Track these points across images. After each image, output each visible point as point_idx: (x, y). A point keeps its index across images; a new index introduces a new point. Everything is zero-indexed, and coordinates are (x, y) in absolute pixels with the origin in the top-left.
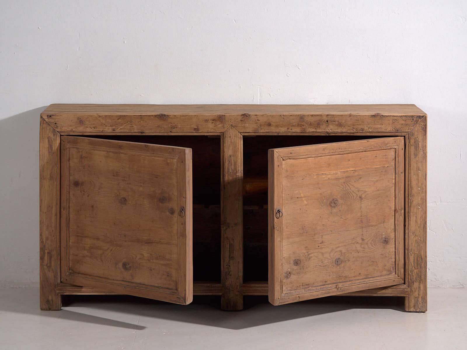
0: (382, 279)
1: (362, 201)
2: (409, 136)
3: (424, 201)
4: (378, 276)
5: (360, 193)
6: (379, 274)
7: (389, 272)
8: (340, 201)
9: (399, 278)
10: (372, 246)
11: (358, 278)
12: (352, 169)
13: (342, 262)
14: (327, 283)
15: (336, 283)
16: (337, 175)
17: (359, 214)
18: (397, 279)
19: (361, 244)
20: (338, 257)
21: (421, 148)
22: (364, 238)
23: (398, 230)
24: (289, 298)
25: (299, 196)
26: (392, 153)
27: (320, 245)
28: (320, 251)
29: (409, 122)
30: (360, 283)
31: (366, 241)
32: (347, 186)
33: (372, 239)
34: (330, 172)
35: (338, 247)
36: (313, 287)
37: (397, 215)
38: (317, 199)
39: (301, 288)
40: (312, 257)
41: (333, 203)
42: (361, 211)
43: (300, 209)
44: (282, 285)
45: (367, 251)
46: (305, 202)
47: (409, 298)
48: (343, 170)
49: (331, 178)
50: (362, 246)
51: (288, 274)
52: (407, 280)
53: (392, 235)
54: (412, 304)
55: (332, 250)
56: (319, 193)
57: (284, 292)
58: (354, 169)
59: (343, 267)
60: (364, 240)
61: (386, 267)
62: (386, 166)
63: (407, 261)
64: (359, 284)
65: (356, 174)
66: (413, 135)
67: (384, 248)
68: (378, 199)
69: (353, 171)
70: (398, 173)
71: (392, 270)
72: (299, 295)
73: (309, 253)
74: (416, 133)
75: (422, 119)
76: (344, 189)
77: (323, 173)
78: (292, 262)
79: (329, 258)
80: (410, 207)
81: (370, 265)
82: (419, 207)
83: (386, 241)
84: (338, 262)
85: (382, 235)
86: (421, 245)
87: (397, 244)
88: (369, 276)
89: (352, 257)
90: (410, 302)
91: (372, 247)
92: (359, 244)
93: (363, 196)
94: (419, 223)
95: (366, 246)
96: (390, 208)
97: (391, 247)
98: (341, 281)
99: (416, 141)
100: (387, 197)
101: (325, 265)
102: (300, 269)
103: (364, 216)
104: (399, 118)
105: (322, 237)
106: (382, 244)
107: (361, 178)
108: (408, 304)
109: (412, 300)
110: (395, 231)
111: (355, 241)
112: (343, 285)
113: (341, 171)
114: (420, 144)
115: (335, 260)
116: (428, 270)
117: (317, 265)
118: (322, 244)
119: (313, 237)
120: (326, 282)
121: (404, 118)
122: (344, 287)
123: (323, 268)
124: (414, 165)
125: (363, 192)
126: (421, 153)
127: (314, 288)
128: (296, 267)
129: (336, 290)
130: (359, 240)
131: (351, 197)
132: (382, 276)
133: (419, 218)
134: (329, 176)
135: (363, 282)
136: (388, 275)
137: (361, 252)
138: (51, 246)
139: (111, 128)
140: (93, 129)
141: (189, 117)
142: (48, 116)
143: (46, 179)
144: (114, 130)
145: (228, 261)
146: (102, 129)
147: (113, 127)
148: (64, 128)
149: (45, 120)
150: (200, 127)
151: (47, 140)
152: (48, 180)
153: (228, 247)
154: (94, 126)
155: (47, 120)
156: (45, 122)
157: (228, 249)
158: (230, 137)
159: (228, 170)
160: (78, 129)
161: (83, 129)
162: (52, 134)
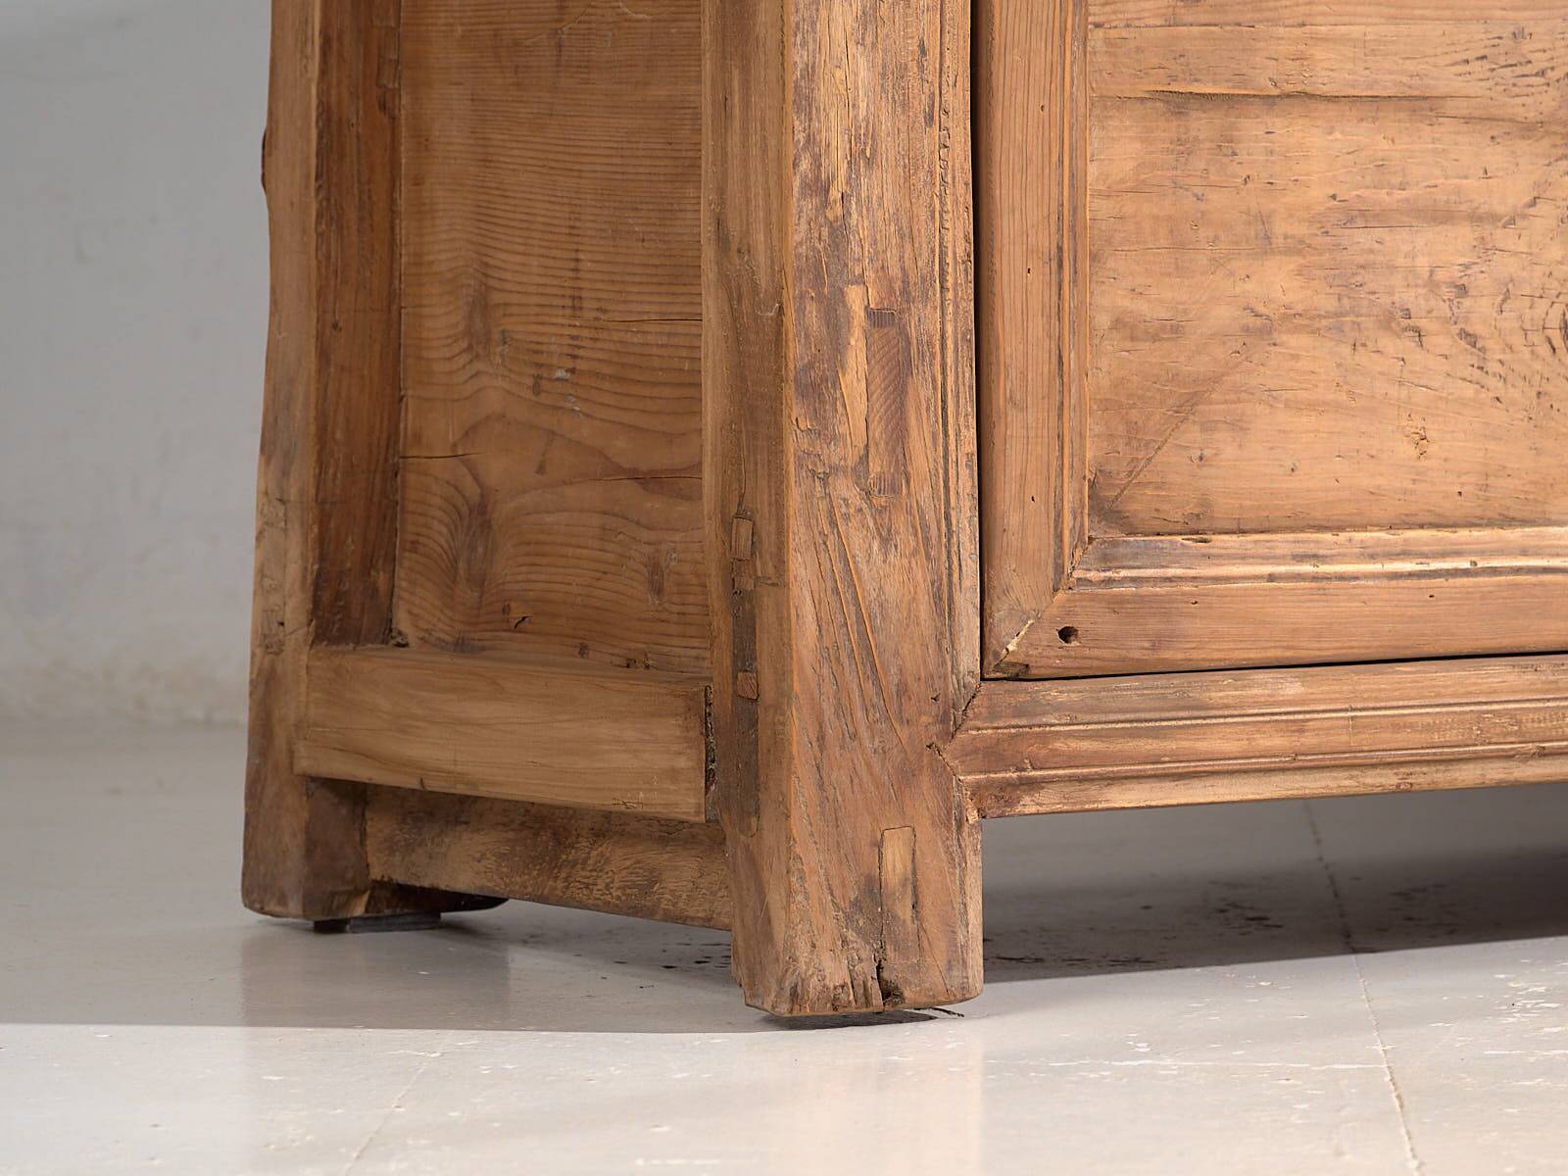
138: (907, 235)
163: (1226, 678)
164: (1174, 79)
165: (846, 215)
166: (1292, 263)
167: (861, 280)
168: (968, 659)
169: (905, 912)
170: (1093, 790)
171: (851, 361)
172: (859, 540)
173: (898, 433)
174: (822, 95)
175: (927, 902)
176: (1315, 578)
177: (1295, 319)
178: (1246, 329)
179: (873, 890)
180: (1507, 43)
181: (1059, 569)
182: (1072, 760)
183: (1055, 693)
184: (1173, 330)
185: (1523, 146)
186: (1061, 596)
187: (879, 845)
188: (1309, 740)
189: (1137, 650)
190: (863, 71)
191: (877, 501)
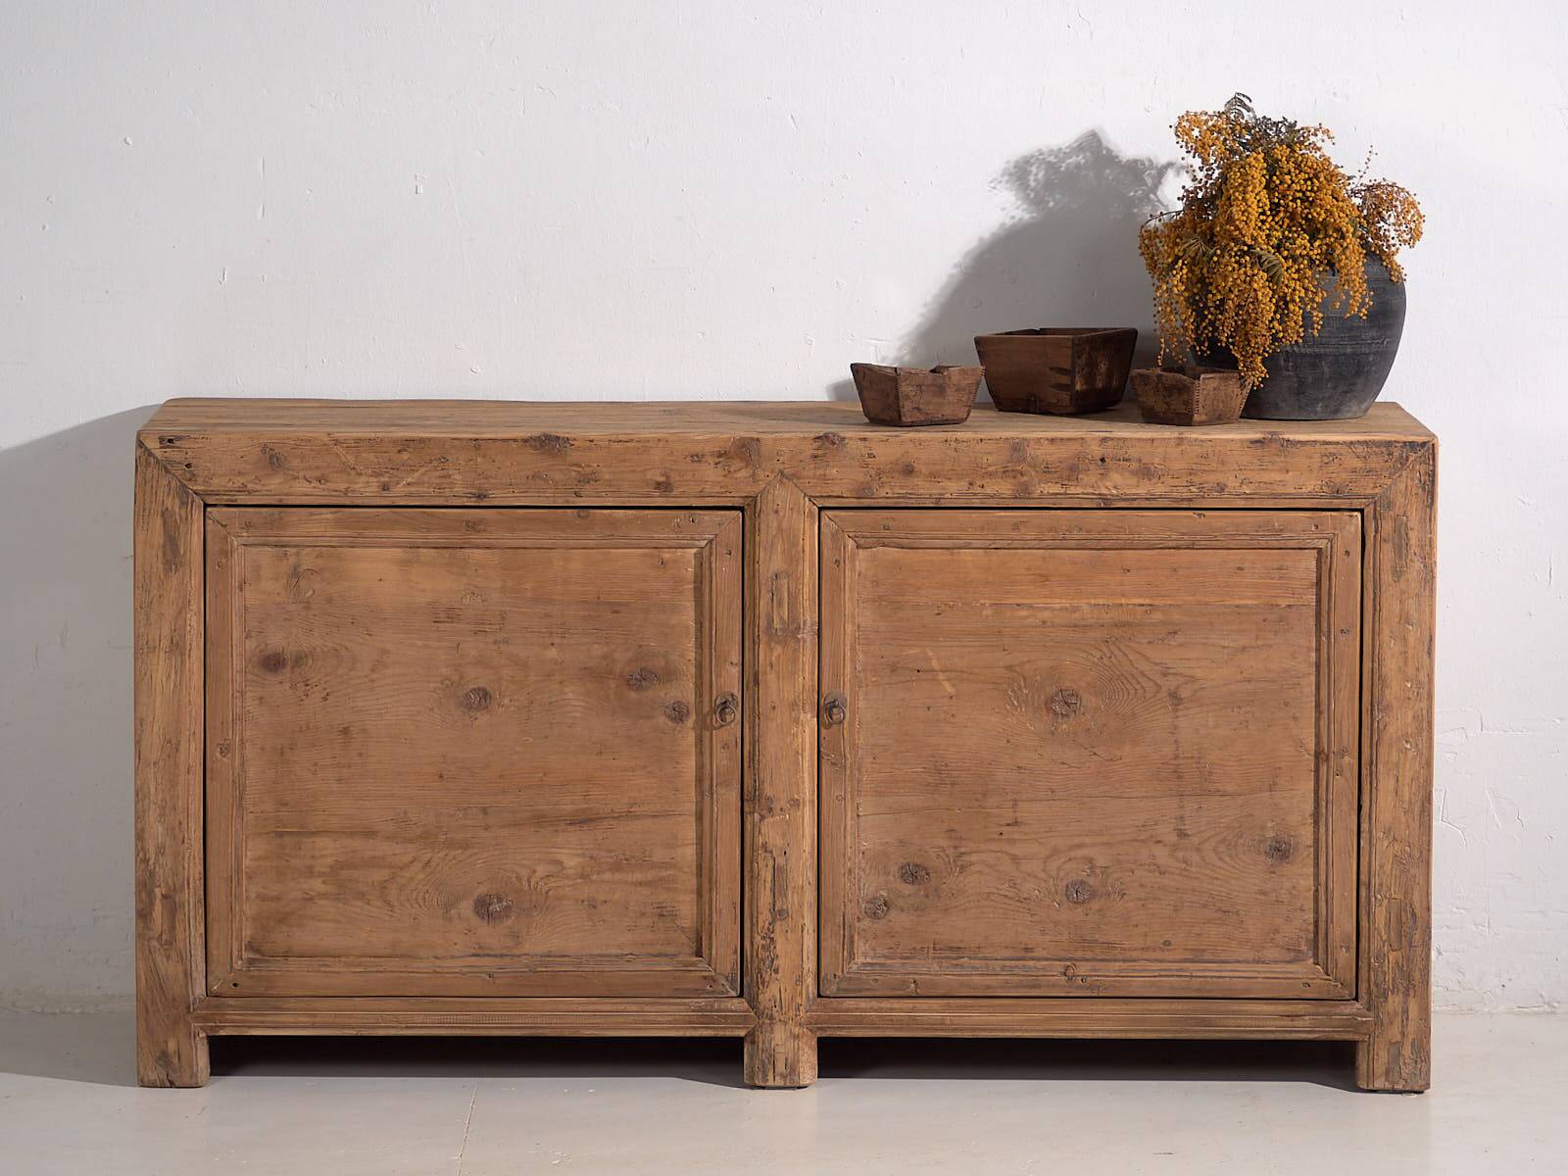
0: (1259, 972)
1: (1179, 707)
2: (1375, 510)
3: (1425, 724)
4: (1246, 962)
5: (1172, 683)
6: (1251, 955)
7: (1292, 954)
8: (1089, 700)
9: (1327, 977)
10: (1221, 859)
11: (1158, 955)
12: (1141, 601)
13: (1093, 895)
14: (1030, 955)
15: (1070, 959)
16: (1077, 615)
17: (1168, 750)
18: (1319, 981)
19: (1175, 848)
20: (1080, 878)
21: (1414, 548)
22: (1188, 828)
23: (1326, 819)
24: (877, 980)
25: (923, 665)
26: (1309, 561)
27: (1005, 829)
28: (1006, 848)
29: (1375, 462)
30: (1163, 973)
31: (1196, 840)
32: (1117, 652)
33: (1219, 838)
34: (1049, 601)
35: (1079, 846)
36: (975, 958)
37: (1323, 768)
38: (995, 683)
39: (931, 954)
40: (971, 864)
41: (1062, 702)
42: (1176, 741)
43: (929, 708)
44: (852, 937)
45: (1197, 872)
46: (949, 688)
47: (1369, 1044)
48: (1101, 601)
49: (1052, 622)
50: (1180, 854)
51: (879, 908)
52: (1363, 987)
53: (1306, 835)
54: (1380, 1067)
55: (1055, 852)
56: (1002, 664)
57: (860, 960)
58: (1148, 601)
59: (1099, 911)
60: (1188, 835)
61: (1277, 936)
62: (1283, 603)
63: (1364, 924)
64: (1160, 976)
65: (1157, 616)
66: (1390, 505)
67: (1274, 873)
68: (1248, 709)
69: (1141, 608)
70: (1329, 632)
71: (1304, 948)
72: (916, 977)
73: (963, 850)
74: (1400, 501)
75: (1420, 453)
76: (1105, 660)
77: (1019, 601)
78: (894, 869)
79: (1042, 875)
80: (1375, 745)
81: (1209, 921)
82: (1408, 746)
83: (1281, 851)
84: (1078, 893)
85: (1263, 828)
86: (1413, 871)
87: (1322, 866)
88: (1208, 957)
89: (1136, 884)
90: (1375, 1059)
91: (1219, 863)
92: (1165, 846)
93: (1185, 693)
94: (1407, 798)
95: (1195, 858)
96: (1300, 744)
97: (1299, 875)
98: (1089, 955)
99: (1400, 526)
100: (1286, 706)
101: (1026, 896)
102: (927, 896)
103: (1187, 758)
104: (1344, 450)
105: (1015, 805)
106: (1263, 857)
107: (1176, 633)
108: (1368, 1065)
109: (1381, 1054)
110: (1316, 823)
111: (1152, 836)
112: (1095, 971)
113: (1093, 601)
114: (1413, 535)
115: (1064, 883)
116: (1434, 954)
117: (995, 891)
118: (1016, 828)
119: (977, 800)
120: (1027, 949)
121: (1360, 449)
122: (1098, 976)
123: (1018, 904)
124: (1391, 605)
125: (1183, 680)
126: (1417, 565)
127: (977, 963)
128: (910, 887)
129: (1064, 983)
130: (1167, 832)
131: (1132, 691)
132: (1263, 963)
133: (1408, 781)
134: (1046, 615)
135: (1177, 970)
136: (1288, 962)
137: (1173, 874)
138: (175, 874)
139: (375, 480)
140: (315, 484)
141: (639, 445)
142: (161, 440)
143: (157, 650)
144: (385, 487)
145: (767, 923)
146: (347, 485)
147: (383, 479)
148: (215, 481)
149: (150, 454)
150: (675, 477)
151: (159, 521)
152: (162, 654)
153: (769, 878)
154: (318, 474)
155: (158, 453)
156: (152, 460)
157: (769, 885)
158: (777, 512)
159: (768, 624)
160: (263, 485)
161: (280, 483)
162: (177, 501)
163: (293, 1000)
164: (278, 827)
165: (155, 868)
166: (320, 880)
167: (160, 886)
168: (200, 990)
169: (176, 1061)
170: (245, 1029)
171: (156, 908)
172: (159, 958)
173: (172, 928)
174: (146, 836)
175: (183, 1058)
176: (325, 972)
177: (324, 896)
178: (304, 899)
179: (164, 1055)
180: (403, 815)
181: (232, 967)
182: (233, 1021)
183: (231, 1001)
184: (278, 899)
185: (409, 845)
186: (233, 974)
187: (166, 1042)
188: (317, 1020)
189: (261, 990)
190: (160, 829)
191: (165, 947)
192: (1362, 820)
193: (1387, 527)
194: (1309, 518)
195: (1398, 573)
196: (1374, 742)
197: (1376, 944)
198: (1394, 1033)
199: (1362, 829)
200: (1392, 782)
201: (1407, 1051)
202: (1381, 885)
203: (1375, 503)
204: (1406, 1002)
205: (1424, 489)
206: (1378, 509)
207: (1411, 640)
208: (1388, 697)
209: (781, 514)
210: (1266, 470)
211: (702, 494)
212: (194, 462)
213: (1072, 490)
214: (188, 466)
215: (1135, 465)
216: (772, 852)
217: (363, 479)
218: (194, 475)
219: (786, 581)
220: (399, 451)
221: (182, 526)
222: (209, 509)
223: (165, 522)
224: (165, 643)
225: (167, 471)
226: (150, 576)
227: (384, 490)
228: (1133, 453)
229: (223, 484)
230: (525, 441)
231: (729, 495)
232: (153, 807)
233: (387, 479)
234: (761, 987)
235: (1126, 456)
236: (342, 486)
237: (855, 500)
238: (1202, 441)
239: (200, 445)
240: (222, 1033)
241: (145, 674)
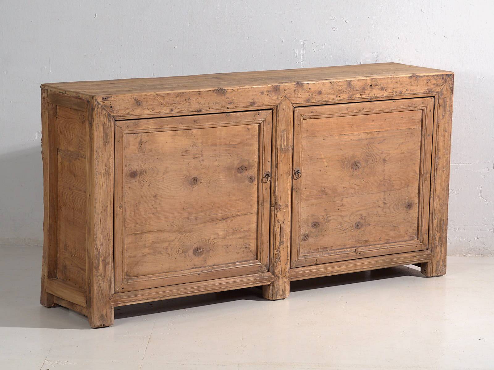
0: (404, 244)
1: (385, 163)
2: (438, 96)
4: (400, 242)
5: (384, 155)
6: (401, 239)
7: (411, 238)
8: (363, 164)
9: (421, 244)
10: (394, 210)
11: (378, 243)
12: (376, 131)
13: (362, 226)
14: (345, 247)
15: (355, 247)
16: (360, 137)
17: (382, 178)
18: (419, 245)
19: (383, 208)
20: (358, 221)
21: (448, 108)
22: (387, 202)
23: (422, 195)
24: (306, 261)
25: (319, 157)
26: (419, 114)
27: (339, 208)
28: (340, 214)
29: (439, 81)
30: (380, 248)
31: (388, 205)
32: (370, 148)
33: (394, 204)
34: (353, 133)
35: (359, 211)
36: (331, 250)
37: (421, 179)
38: (338, 161)
39: (319, 251)
40: (331, 220)
41: (355, 165)
42: (384, 174)
43: (320, 170)
44: (299, 248)
45: (388, 215)
46: (326, 164)
47: (431, 263)
48: (366, 131)
49: (354, 139)
50: (384, 210)
51: (306, 237)
52: (430, 245)
53: (416, 200)
54: (434, 269)
55: (352, 213)
56: (340, 154)
57: (301, 255)
58: (378, 130)
59: (363, 231)
60: (386, 204)
61: (408, 233)
62: (413, 127)
63: (431, 226)
64: (379, 249)
65: (380, 135)
66: (442, 95)
67: (407, 213)
68: (402, 162)
69: (376, 132)
70: (425, 136)
71: (414, 235)
72: (316, 258)
73: (328, 215)
74: (445, 93)
75: (450, 78)
76: (367, 150)
77: (345, 133)
78: (310, 224)
79: (349, 221)
80: (436, 170)
81: (391, 230)
82: (444, 169)
83: (409, 206)
84: (358, 226)
85: (405, 199)
86: (443, 208)
87: (420, 209)
88: (390, 241)
89: (373, 221)
91: (394, 212)
92: (381, 208)
93: (387, 159)
95: (388, 211)
96: (415, 172)
97: (414, 212)
98: (360, 245)
99: (445, 101)
100: (412, 160)
101: (344, 228)
102: (319, 232)
103: (387, 179)
104: (432, 78)
105: (342, 200)
106: (405, 208)
107: (385, 140)
108: (431, 269)
109: (435, 265)
110: (419, 196)
111: (377, 205)
112: (363, 249)
113: (364, 132)
114: (448, 103)
115: (355, 223)
117: (337, 228)
118: (342, 207)
119: (332, 199)
120: (345, 245)
121: (436, 77)
122: (364, 251)
123: (343, 231)
124: (442, 126)
125: (387, 155)
126: (448, 113)
127: (332, 252)
128: (315, 229)
129: (355, 255)
130: (381, 204)
131: (374, 160)
132: (404, 241)
133: (444, 180)
134: (352, 137)
135: (384, 247)
136: (411, 240)
137: (382, 216)
138: (106, 252)
139: (168, 108)
140: (151, 110)
141: (246, 90)
142: (103, 98)
143: (101, 173)
144: (172, 110)
145: (278, 246)
146: (160, 110)
147: (171, 107)
148: (120, 112)
149: (99, 104)
150: (256, 100)
151: (102, 127)
152: (103, 175)
153: (279, 231)
154: (151, 107)
155: (102, 103)
156: (99, 106)
157: (279, 233)
158: (284, 110)
159: (281, 147)
160: (135, 112)
161: (140, 111)
162: (108, 120)
163: (140, 291)
164: (135, 232)
165: (100, 251)
166: (148, 249)
167: (101, 257)
168: (113, 292)
169: (106, 317)
170: (126, 303)
171: (100, 265)
172: (101, 282)
173: (105, 271)
174: (97, 240)
175: (108, 315)
176: (150, 280)
177: (148, 254)
178: (143, 256)
179: (102, 315)
180: (172, 223)
181: (122, 282)
182: (123, 301)
183: (122, 294)
184: (135, 257)
185: (174, 233)
186: (122, 285)
187: (103, 311)
188: (149, 297)
189: (131, 289)
190: (102, 237)
191: (103, 278)
192: (431, 194)
193: (441, 101)
194: (421, 100)
195: (443, 116)
196: (436, 169)
197: (434, 232)
198: (438, 259)
199: (431, 196)
200: (440, 181)
201: (441, 263)
202: (436, 213)
203: (438, 94)
204: (441, 248)
205: (451, 89)
206: (439, 96)
207: (446, 136)
208: (440, 155)
209: (285, 110)
210: (412, 86)
211: (264, 105)
212: (113, 105)
213: (363, 96)
214: (111, 107)
215: (379, 87)
216: (280, 223)
217: (165, 108)
218: (113, 110)
219: (286, 132)
220: (176, 97)
221: (109, 129)
222: (116, 122)
223: (104, 128)
224: (103, 171)
225: (104, 109)
226: (99, 147)
227: (171, 111)
228: (379, 83)
229: (122, 113)
230: (213, 91)
231: (270, 105)
232: (99, 229)
233: (172, 107)
234: (276, 267)
235: (377, 84)
236: (159, 111)
237: (305, 104)
238: (396, 78)
239: (115, 100)
240: (119, 305)
241: (97, 182)
